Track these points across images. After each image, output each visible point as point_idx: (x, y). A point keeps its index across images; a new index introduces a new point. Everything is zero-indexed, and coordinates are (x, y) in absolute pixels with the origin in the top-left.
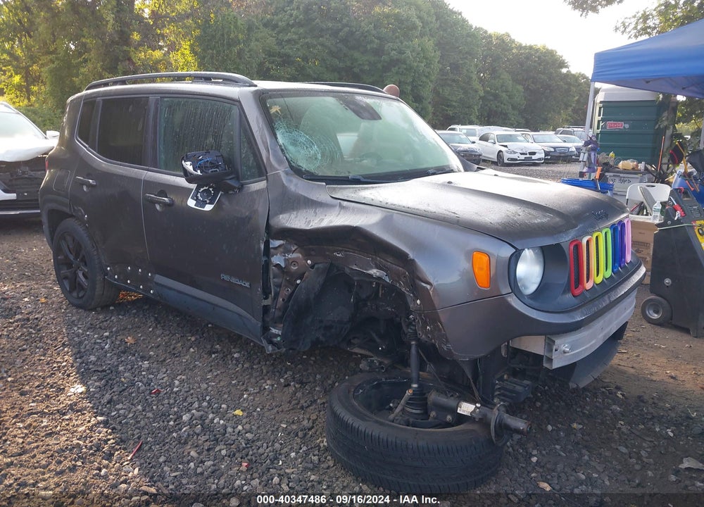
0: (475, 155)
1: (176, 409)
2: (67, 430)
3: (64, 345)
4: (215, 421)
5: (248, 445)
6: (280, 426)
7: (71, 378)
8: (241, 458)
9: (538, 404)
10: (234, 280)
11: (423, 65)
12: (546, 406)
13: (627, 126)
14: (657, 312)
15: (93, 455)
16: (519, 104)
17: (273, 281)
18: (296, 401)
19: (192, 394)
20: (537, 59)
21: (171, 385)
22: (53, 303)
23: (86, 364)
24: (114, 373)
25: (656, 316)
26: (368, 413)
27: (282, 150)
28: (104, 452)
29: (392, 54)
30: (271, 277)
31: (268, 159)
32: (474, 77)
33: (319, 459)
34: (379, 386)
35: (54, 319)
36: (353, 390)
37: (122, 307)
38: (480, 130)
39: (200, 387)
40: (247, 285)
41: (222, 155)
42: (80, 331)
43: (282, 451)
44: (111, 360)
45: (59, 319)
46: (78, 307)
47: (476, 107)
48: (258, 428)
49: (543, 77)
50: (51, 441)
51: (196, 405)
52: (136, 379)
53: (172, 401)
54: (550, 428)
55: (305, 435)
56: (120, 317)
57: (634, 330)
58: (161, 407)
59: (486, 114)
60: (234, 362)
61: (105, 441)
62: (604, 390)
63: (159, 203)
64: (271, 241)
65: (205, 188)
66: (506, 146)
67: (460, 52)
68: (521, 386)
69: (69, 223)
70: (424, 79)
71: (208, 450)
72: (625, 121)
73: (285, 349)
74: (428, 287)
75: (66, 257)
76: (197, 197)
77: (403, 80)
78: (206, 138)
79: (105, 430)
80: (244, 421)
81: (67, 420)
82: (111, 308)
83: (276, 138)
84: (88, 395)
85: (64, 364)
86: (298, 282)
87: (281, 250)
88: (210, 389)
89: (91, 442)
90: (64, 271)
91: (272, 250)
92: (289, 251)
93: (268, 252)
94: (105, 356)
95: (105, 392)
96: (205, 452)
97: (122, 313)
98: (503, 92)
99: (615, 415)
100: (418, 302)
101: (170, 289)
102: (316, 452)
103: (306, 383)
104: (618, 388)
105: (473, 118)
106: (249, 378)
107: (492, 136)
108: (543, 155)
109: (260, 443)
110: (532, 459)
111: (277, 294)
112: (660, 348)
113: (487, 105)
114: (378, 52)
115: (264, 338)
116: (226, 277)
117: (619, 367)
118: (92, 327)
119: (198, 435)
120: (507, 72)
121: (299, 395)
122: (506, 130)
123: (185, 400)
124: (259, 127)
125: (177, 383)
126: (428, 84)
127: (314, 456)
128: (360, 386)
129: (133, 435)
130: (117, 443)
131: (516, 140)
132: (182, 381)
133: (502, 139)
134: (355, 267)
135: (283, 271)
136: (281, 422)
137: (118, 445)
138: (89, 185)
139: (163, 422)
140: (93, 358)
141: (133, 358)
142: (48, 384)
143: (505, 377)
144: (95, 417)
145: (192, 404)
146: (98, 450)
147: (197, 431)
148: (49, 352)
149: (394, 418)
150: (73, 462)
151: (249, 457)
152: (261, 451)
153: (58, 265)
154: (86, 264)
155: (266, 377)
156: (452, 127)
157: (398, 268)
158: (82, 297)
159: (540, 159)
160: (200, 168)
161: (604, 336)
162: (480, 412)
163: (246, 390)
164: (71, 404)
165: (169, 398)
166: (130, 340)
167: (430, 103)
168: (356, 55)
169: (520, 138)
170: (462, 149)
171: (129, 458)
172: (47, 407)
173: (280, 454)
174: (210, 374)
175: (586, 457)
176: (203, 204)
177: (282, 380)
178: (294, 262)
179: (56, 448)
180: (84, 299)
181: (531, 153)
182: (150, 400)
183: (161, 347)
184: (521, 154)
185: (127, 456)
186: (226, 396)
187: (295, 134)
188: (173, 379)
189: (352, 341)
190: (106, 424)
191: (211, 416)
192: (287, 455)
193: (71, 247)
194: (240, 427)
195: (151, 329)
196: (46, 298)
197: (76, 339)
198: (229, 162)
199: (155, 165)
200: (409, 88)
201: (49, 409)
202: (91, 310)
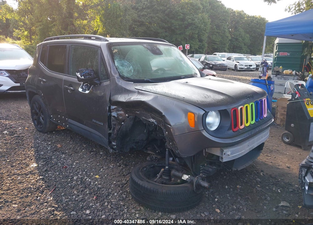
0: (224, 66)
1: (72, 174)
2: (27, 181)
3: (32, 147)
4: (87, 180)
5: (98, 190)
6: (113, 183)
7: (33, 161)
8: (94, 195)
9: (225, 177)
10: (97, 122)
11: (203, 25)
12: (228, 178)
13: (289, 54)
14: (288, 139)
15: (35, 191)
16: (247, 43)
17: (112, 123)
18: (122, 173)
19: (80, 169)
20: (256, 22)
21: (72, 165)
22: (30, 130)
23: (39, 155)
24: (50, 159)
25: (287, 140)
26: (145, 178)
27: (117, 68)
28: (40, 191)
29: (189, 21)
30: (112, 121)
31: (111, 72)
32: (227, 31)
33: (126, 196)
34: (154, 167)
35: (30, 137)
36: (141, 168)
37: (58, 132)
38: (227, 55)
39: (83, 166)
40: (102, 124)
41: (93, 70)
42: (39, 142)
43: (112, 193)
44: (50, 154)
45: (32, 137)
46: (40, 132)
47: (227, 44)
48: (104, 183)
49: (258, 30)
50: (20, 185)
51: (80, 173)
52: (58, 162)
53: (71, 171)
54: (227, 187)
55: (123, 186)
56: (57, 136)
57: (277, 146)
58: (66, 173)
59: (232, 47)
60: (100, 156)
61: (41, 186)
62: (255, 172)
63: (70, 89)
64: (111, 106)
65: (86, 84)
66: (238, 62)
67: (220, 19)
68: (212, 168)
69: (36, 97)
70: (204, 32)
71: (82, 191)
72: (288, 52)
73: (118, 151)
74: (170, 126)
75: (36, 111)
76: (83, 88)
77: (194, 32)
78: (88, 63)
79: (42, 182)
80: (99, 180)
81: (28, 177)
82: (54, 132)
83: (114, 63)
84: (38, 168)
85: (30, 155)
86: (123, 123)
87: (115, 110)
88: (88, 166)
89: (36, 186)
90: (35, 117)
91: (111, 110)
92: (119, 111)
93: (110, 111)
94: (48, 152)
95: (45, 167)
96: (80, 192)
97: (58, 135)
98: (240, 37)
99: (257, 182)
100: (167, 133)
101: (74, 125)
102: (126, 194)
103: (128, 165)
104: (262, 171)
105: (226, 49)
106: (105, 163)
107: (232, 58)
108: (255, 67)
109: (103, 189)
110: (215, 200)
111: (114, 128)
112: (286, 154)
113: (232, 43)
114: (183, 20)
115: (109, 146)
116: (95, 121)
117: (265, 162)
118: (45, 140)
119: (79, 185)
120: (242, 28)
121: (124, 170)
122: (239, 55)
123: (76, 171)
124: (108, 58)
125: (75, 164)
126: (205, 34)
127: (124, 195)
128: (145, 167)
129: (53, 184)
130: (46, 187)
131: (244, 60)
132: (77, 163)
133: (237, 59)
134: (144, 118)
135: (117, 119)
136: (114, 181)
137: (46, 188)
138: (44, 82)
139: (66, 179)
140: (42, 153)
141: (59, 153)
142: (23, 163)
143: (205, 165)
144: (39, 177)
145: (79, 172)
146: (38, 190)
147: (79, 183)
148: (26, 150)
149: (156, 181)
150: (27, 194)
151: (97, 195)
152: (103, 192)
153: (33, 114)
154: (43, 114)
155: (112, 163)
156: (215, 53)
157: (159, 118)
158: (41, 128)
159: (254, 68)
160: (83, 76)
161: (250, 149)
162: (190, 179)
163: (102, 168)
164: (30, 171)
165: (70, 170)
166: (59, 146)
167: (206, 42)
168: (173, 21)
169: (245, 59)
170: (218, 63)
171: (50, 193)
172: (21, 172)
173: (111, 194)
174: (89, 160)
175: (239, 200)
176: (85, 90)
177: (118, 164)
178: (121, 115)
179: (22, 188)
180: (42, 128)
181: (250, 66)
182: (62, 170)
183: (71, 149)
184: (245, 66)
185: (49, 192)
186: (94, 170)
187: (123, 61)
188: (73, 162)
189: (148, 148)
190: (43, 179)
191: (86, 177)
192: (114, 194)
193: (37, 107)
194: (96, 182)
195: (68, 142)
196: (28, 128)
197: (37, 145)
198: (96, 73)
199: (68, 73)
200: (197, 36)
201: (21, 173)
202: (45, 133)
